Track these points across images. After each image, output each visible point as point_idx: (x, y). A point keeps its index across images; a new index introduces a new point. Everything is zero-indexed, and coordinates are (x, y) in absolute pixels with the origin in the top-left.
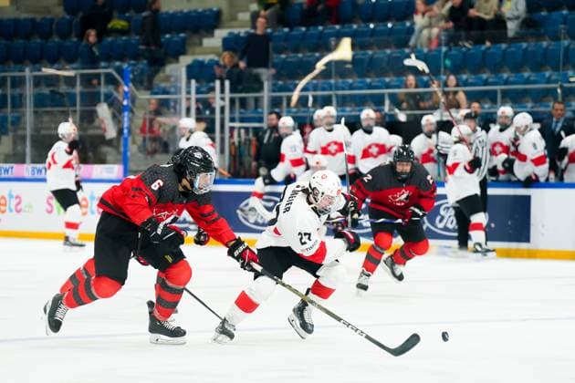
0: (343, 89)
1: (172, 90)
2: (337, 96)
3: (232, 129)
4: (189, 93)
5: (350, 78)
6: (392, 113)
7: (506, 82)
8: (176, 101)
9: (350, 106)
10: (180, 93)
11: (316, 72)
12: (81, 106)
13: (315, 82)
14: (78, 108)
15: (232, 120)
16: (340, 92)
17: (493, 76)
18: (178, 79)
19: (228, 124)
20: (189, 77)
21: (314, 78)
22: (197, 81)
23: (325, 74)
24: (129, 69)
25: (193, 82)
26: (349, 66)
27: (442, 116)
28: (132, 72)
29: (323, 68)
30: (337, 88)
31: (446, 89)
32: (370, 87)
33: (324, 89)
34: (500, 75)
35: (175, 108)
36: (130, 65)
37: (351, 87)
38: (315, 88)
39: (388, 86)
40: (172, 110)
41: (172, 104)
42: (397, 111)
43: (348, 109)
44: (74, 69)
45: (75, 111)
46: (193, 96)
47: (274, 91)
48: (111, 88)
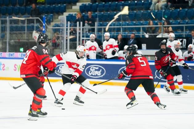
0: (125, 25)
1: (61, 25)
2: (123, 28)
3: (83, 40)
4: (67, 26)
5: (127, 21)
6: (143, 34)
7: (187, 23)
8: (62, 29)
9: (128, 32)
10: (64, 27)
11: (115, 19)
12: (27, 31)
13: (114, 22)
14: (26, 32)
15: (83, 37)
16: (124, 27)
17: (182, 21)
18: (63, 21)
19: (81, 38)
20: (68, 20)
21: (114, 21)
22: (70, 22)
23: (118, 20)
24: (45, 17)
25: (69, 22)
26: (127, 17)
27: (162, 35)
28: (46, 18)
29: (118, 17)
30: (123, 25)
31: (164, 26)
32: (135, 25)
33: (117, 25)
34: (185, 20)
35: (62, 32)
36: (45, 16)
37: (128, 25)
38: (114, 25)
39: (142, 24)
40: (61, 33)
41: (61, 30)
42: (145, 34)
43: (127, 33)
44: (25, 17)
45: (25, 33)
46: (69, 28)
47: (99, 26)
48: (38, 25)
